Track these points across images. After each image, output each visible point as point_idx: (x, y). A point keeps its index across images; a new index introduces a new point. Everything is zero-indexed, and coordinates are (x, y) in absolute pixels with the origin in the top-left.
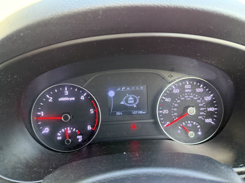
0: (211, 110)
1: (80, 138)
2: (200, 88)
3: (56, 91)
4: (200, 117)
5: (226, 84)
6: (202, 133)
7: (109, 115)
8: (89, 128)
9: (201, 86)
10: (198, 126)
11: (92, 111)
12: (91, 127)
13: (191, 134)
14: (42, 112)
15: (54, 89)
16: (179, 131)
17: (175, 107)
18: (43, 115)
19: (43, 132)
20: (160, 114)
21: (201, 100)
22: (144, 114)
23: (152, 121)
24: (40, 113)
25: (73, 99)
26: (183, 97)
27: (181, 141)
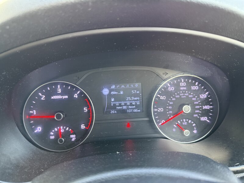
0: (206, 108)
1: (73, 137)
2: (195, 86)
3: (49, 89)
4: (195, 116)
5: (222, 81)
6: (197, 131)
7: (103, 113)
8: (83, 127)
9: (197, 83)
10: (193, 124)
11: (86, 109)
12: (84, 126)
13: (187, 133)
14: (35, 111)
15: (46, 86)
16: (174, 130)
17: (170, 105)
18: (35, 114)
19: (36, 131)
20: (154, 112)
21: (197, 98)
22: (139, 112)
23: (147, 119)
24: (32, 112)
25: (67, 97)
26: (178, 94)
27: (176, 140)
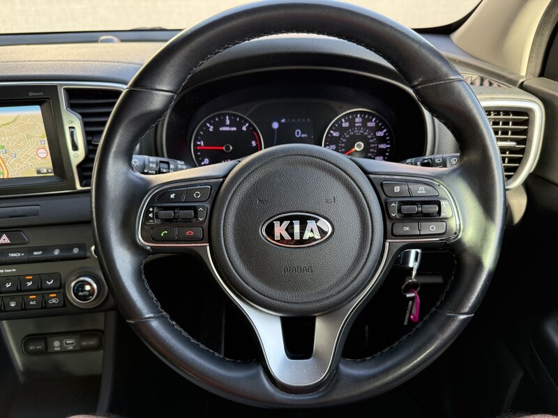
0: (382, 147)
2: (372, 122)
3: (217, 119)
4: (369, 155)
9: (374, 120)
14: (202, 143)
15: (214, 117)
17: (342, 142)
18: (202, 145)
19: (203, 164)
21: (372, 136)
24: (200, 143)
25: (235, 129)
26: (352, 131)
